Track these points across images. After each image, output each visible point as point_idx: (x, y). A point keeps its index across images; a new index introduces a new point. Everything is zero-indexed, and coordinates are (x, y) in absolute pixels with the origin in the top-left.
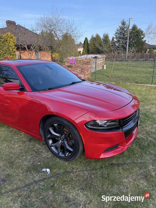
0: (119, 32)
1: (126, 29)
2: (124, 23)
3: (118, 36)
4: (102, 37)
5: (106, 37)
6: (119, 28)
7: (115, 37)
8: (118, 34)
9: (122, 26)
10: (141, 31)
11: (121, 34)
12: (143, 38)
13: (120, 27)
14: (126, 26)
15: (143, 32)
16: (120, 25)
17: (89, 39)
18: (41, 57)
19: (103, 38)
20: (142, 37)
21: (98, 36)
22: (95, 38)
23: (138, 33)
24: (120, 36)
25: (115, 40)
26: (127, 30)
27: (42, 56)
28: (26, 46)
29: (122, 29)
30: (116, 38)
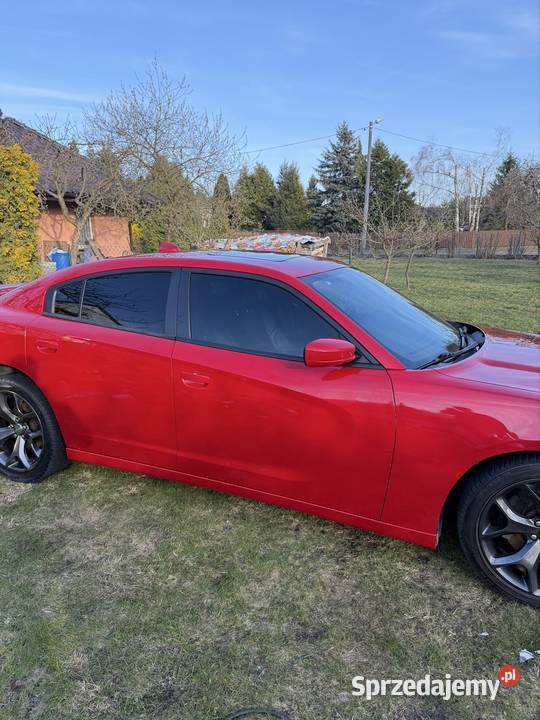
0: (330, 163)
1: (352, 155)
2: (345, 136)
3: (328, 175)
4: (275, 174)
5: (290, 176)
6: (333, 151)
7: (317, 177)
8: (327, 169)
9: (342, 145)
10: (401, 162)
11: (337, 170)
12: (407, 185)
13: (333, 146)
14: (352, 144)
15: (406, 165)
16: (335, 141)
17: (233, 180)
18: (96, 235)
19: (280, 180)
20: (404, 181)
21: (261, 172)
22: (252, 179)
23: (391, 168)
24: (335, 176)
25: (320, 187)
26: (356, 157)
27: (100, 234)
28: (60, 197)
29: (340, 152)
30: (324, 182)
